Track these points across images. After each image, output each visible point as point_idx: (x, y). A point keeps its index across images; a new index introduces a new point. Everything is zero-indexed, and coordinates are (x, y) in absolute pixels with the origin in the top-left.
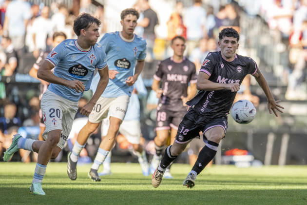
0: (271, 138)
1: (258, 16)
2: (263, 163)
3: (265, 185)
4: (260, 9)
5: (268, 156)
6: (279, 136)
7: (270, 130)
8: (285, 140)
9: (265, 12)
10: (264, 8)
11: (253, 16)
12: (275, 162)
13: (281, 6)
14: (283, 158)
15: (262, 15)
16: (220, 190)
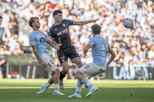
0: (29, 68)
1: (23, 18)
2: (25, 77)
3: (27, 87)
4: (24, 15)
5: (28, 75)
6: (32, 67)
7: (28, 64)
8: (35, 68)
9: (26, 16)
10: (26, 15)
11: (21, 18)
12: (30, 77)
13: (33, 14)
14: (33, 76)
15: (25, 18)
16: (8, 89)
